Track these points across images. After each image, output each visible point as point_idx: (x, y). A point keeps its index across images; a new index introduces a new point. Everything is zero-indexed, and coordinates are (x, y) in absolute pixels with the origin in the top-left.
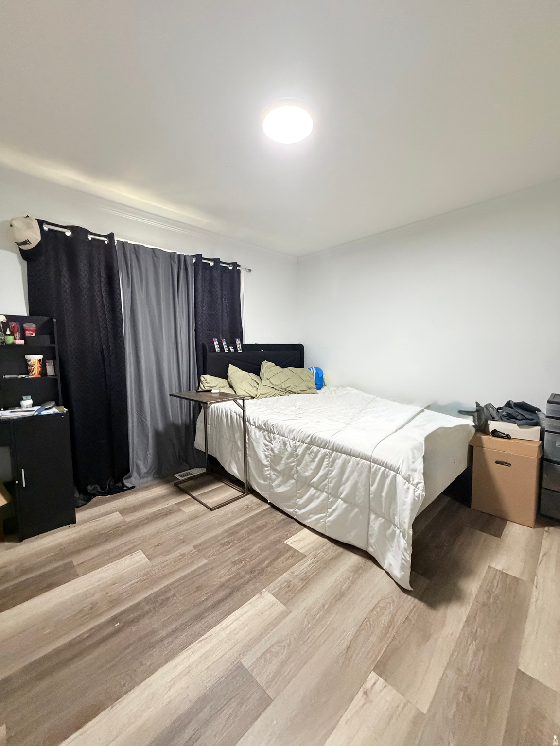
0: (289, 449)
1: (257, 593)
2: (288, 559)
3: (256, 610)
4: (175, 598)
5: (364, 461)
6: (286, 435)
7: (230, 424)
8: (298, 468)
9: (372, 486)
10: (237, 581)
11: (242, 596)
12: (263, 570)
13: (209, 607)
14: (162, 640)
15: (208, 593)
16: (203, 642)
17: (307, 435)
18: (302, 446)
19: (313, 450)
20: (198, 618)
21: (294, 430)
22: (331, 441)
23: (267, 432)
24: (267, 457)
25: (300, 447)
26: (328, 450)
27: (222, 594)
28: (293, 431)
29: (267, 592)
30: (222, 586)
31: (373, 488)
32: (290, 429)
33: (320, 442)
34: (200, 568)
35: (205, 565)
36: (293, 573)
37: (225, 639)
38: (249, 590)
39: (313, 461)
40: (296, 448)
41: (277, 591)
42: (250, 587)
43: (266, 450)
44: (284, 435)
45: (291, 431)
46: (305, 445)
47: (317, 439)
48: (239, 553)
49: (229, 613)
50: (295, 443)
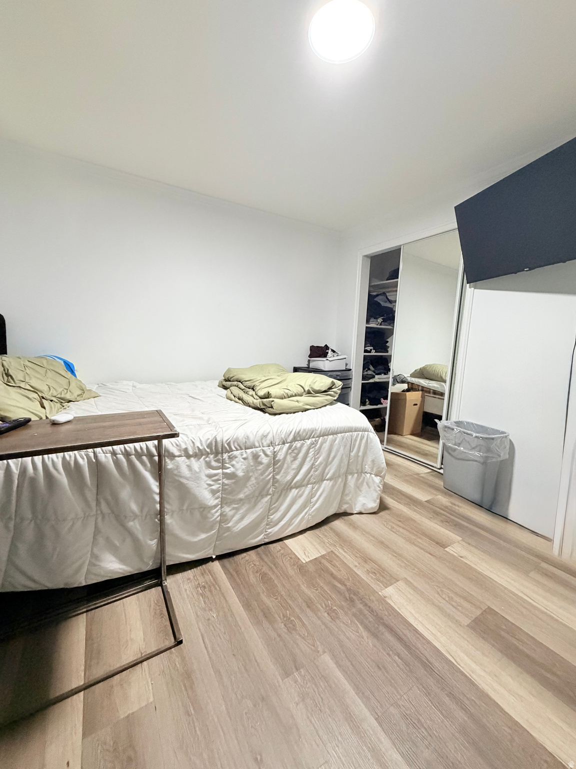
0: (265, 460)
1: (385, 601)
2: (334, 566)
3: (407, 604)
4: (401, 703)
5: (347, 433)
6: (257, 444)
7: (128, 473)
8: (278, 477)
9: (352, 452)
10: (367, 618)
11: (390, 615)
12: (349, 590)
13: (411, 653)
14: (471, 716)
15: (388, 654)
16: (458, 660)
17: (289, 433)
18: (283, 448)
19: (296, 446)
20: (427, 666)
21: (268, 433)
22: (317, 428)
23: (212, 456)
24: (214, 492)
25: (280, 451)
26: (314, 439)
27: (388, 636)
28: (266, 436)
29: (383, 591)
30: (375, 635)
31: (352, 454)
32: (263, 435)
33: (304, 434)
34: (339, 666)
35: (334, 657)
36: (356, 566)
37: (448, 637)
38: (381, 607)
39: (295, 458)
40: (275, 454)
41: (382, 583)
42: (375, 606)
43: (212, 483)
44: (254, 445)
45: (265, 436)
46: (287, 445)
47: (301, 433)
48: (315, 611)
49: (416, 630)
50: (274, 448)
